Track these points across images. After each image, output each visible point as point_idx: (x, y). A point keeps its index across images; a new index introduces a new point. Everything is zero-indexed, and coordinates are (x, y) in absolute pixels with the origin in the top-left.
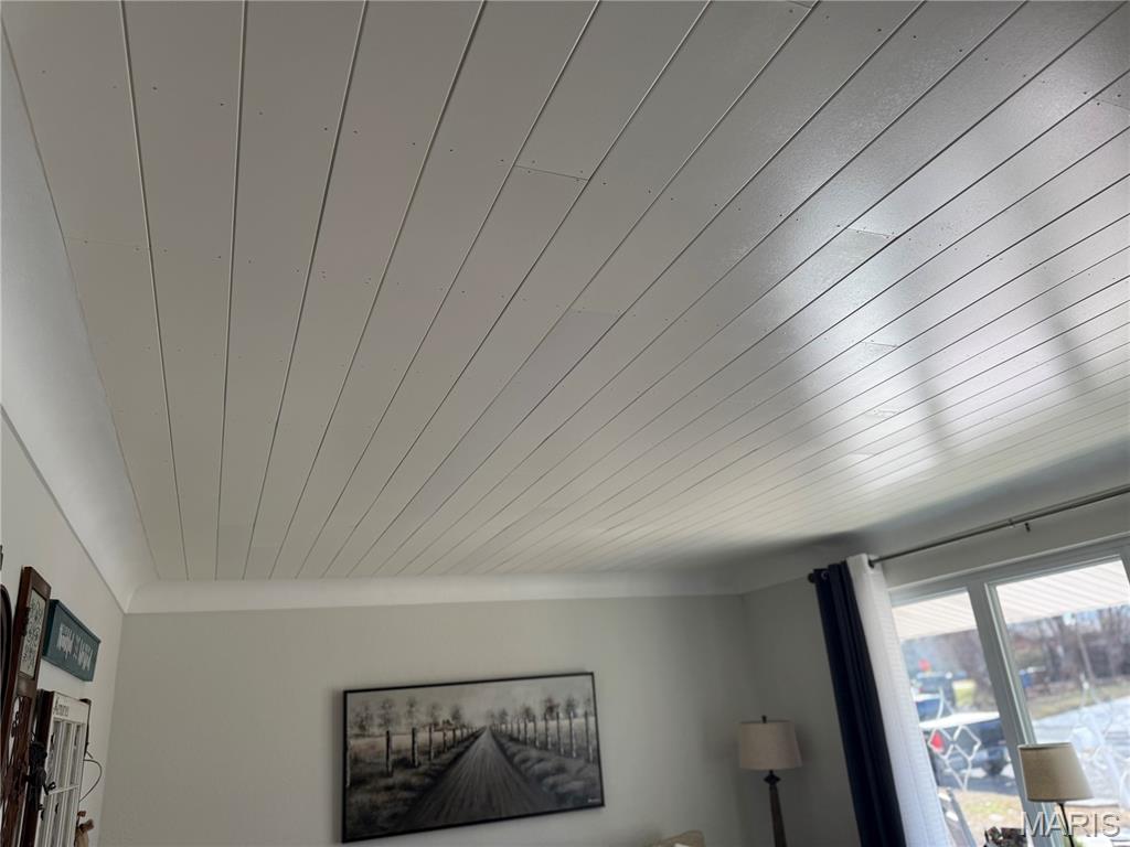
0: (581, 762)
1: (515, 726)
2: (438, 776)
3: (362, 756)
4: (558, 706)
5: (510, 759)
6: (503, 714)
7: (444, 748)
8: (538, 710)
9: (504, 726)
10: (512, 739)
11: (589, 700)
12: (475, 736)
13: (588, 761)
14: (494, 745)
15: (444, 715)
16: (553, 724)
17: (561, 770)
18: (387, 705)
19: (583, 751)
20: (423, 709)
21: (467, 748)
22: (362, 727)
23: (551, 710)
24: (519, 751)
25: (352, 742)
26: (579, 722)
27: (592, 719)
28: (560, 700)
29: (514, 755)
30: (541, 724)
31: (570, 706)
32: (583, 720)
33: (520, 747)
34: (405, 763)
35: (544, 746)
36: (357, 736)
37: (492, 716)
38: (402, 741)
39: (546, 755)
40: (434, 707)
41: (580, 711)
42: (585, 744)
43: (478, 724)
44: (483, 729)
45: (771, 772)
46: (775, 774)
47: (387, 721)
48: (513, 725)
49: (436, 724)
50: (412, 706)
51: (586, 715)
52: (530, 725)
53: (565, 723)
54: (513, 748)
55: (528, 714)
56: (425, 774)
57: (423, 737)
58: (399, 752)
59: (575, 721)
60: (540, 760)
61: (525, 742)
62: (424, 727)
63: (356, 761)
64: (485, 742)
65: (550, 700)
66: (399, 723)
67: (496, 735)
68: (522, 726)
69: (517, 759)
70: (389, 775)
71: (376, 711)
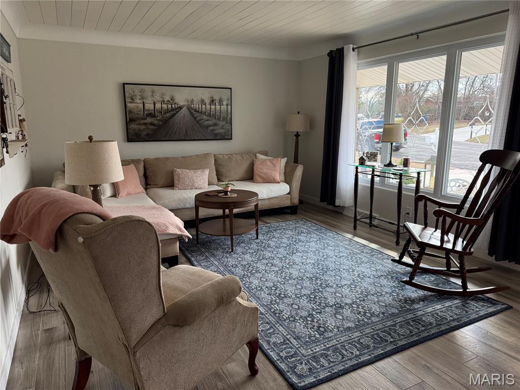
0: (224, 123)
1: (197, 106)
2: (166, 121)
3: (133, 110)
4: (215, 100)
5: (195, 118)
6: (193, 101)
7: (168, 111)
8: (207, 101)
9: (192, 105)
10: (196, 111)
11: (229, 99)
12: (180, 108)
13: (227, 122)
14: (188, 112)
15: (167, 98)
16: (213, 107)
17: (215, 125)
18: (142, 91)
19: (225, 119)
20: (158, 94)
21: (177, 112)
22: (132, 99)
23: (212, 101)
24: (199, 116)
25: (128, 105)
26: (224, 107)
27: (229, 107)
28: (217, 98)
29: (197, 117)
30: (208, 107)
31: (221, 101)
32: (226, 107)
33: (199, 114)
34: (151, 115)
35: (209, 115)
36: (130, 102)
37: (188, 101)
38: (149, 106)
39: (210, 118)
40: (163, 95)
41: (225, 103)
42: (226, 116)
43: (181, 103)
44: (184, 106)
45: (297, 132)
46: (299, 133)
47: (142, 98)
48: (196, 106)
49: (164, 101)
50: (153, 93)
51: (227, 105)
52: (204, 106)
53: (218, 107)
54: (196, 114)
55: (203, 102)
56: (159, 120)
57: (158, 106)
58: (149, 110)
59: (222, 107)
60: (208, 120)
61: (201, 113)
62: (159, 102)
63: (131, 112)
64: (184, 110)
65: (212, 97)
66: (148, 100)
67: (189, 108)
68: (200, 106)
69: (198, 119)
70: (145, 119)
71: (137, 93)
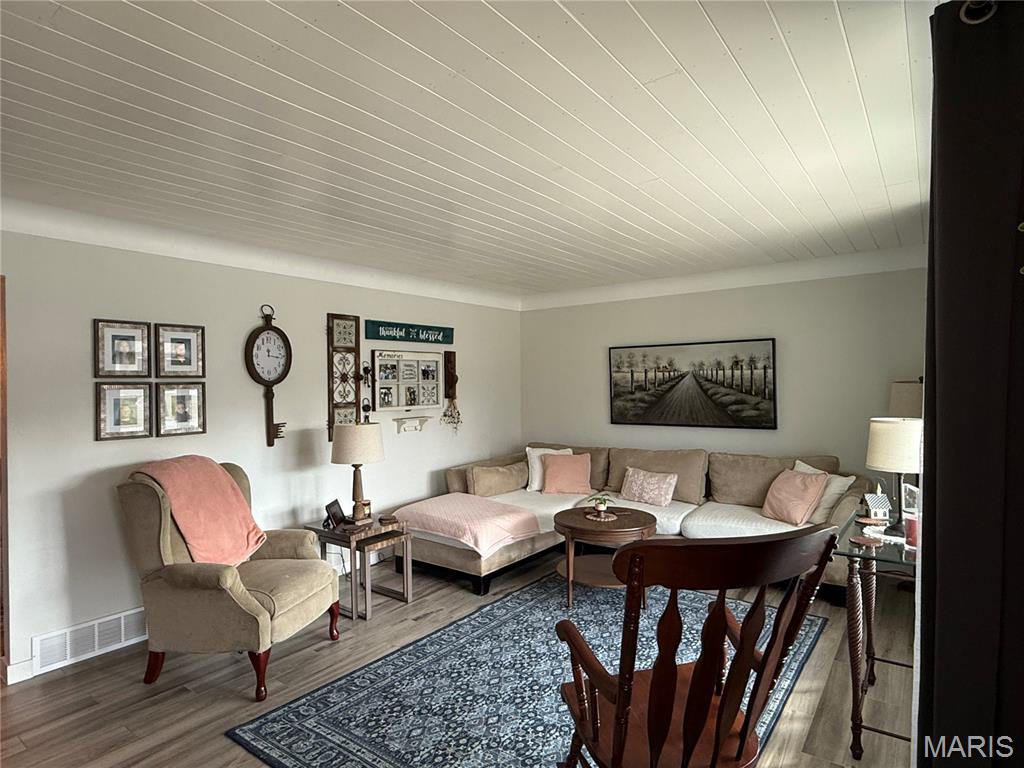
0: (759, 399)
1: (710, 372)
2: (660, 397)
3: (619, 382)
4: (742, 361)
5: (705, 391)
6: (702, 364)
7: (663, 382)
8: (727, 364)
9: (701, 372)
10: (707, 380)
11: (768, 358)
12: (683, 376)
13: (765, 398)
14: (695, 382)
15: (663, 363)
16: (737, 373)
17: (742, 402)
18: (631, 356)
19: (761, 393)
20: (651, 358)
21: (677, 383)
22: (618, 367)
23: (736, 363)
24: (712, 388)
25: (614, 375)
26: (758, 372)
27: (770, 371)
28: (744, 357)
29: (708, 389)
30: (728, 372)
31: (752, 363)
32: (763, 371)
33: (712, 385)
34: (641, 388)
36: (617, 372)
37: (694, 365)
38: (639, 376)
39: (732, 391)
40: (658, 358)
41: (760, 365)
42: (763, 387)
43: (684, 369)
44: (688, 373)
47: (631, 365)
48: (707, 372)
49: (659, 368)
50: (644, 357)
51: (765, 368)
52: (721, 372)
53: (747, 372)
54: (708, 385)
55: (719, 365)
56: (652, 395)
57: (651, 375)
58: (638, 382)
59: (755, 371)
60: (727, 395)
61: (716, 383)
62: (651, 369)
63: (616, 385)
64: (688, 381)
65: (736, 357)
66: (638, 367)
67: (695, 376)
68: (715, 372)
69: (710, 392)
70: (632, 393)
71: (625, 359)
